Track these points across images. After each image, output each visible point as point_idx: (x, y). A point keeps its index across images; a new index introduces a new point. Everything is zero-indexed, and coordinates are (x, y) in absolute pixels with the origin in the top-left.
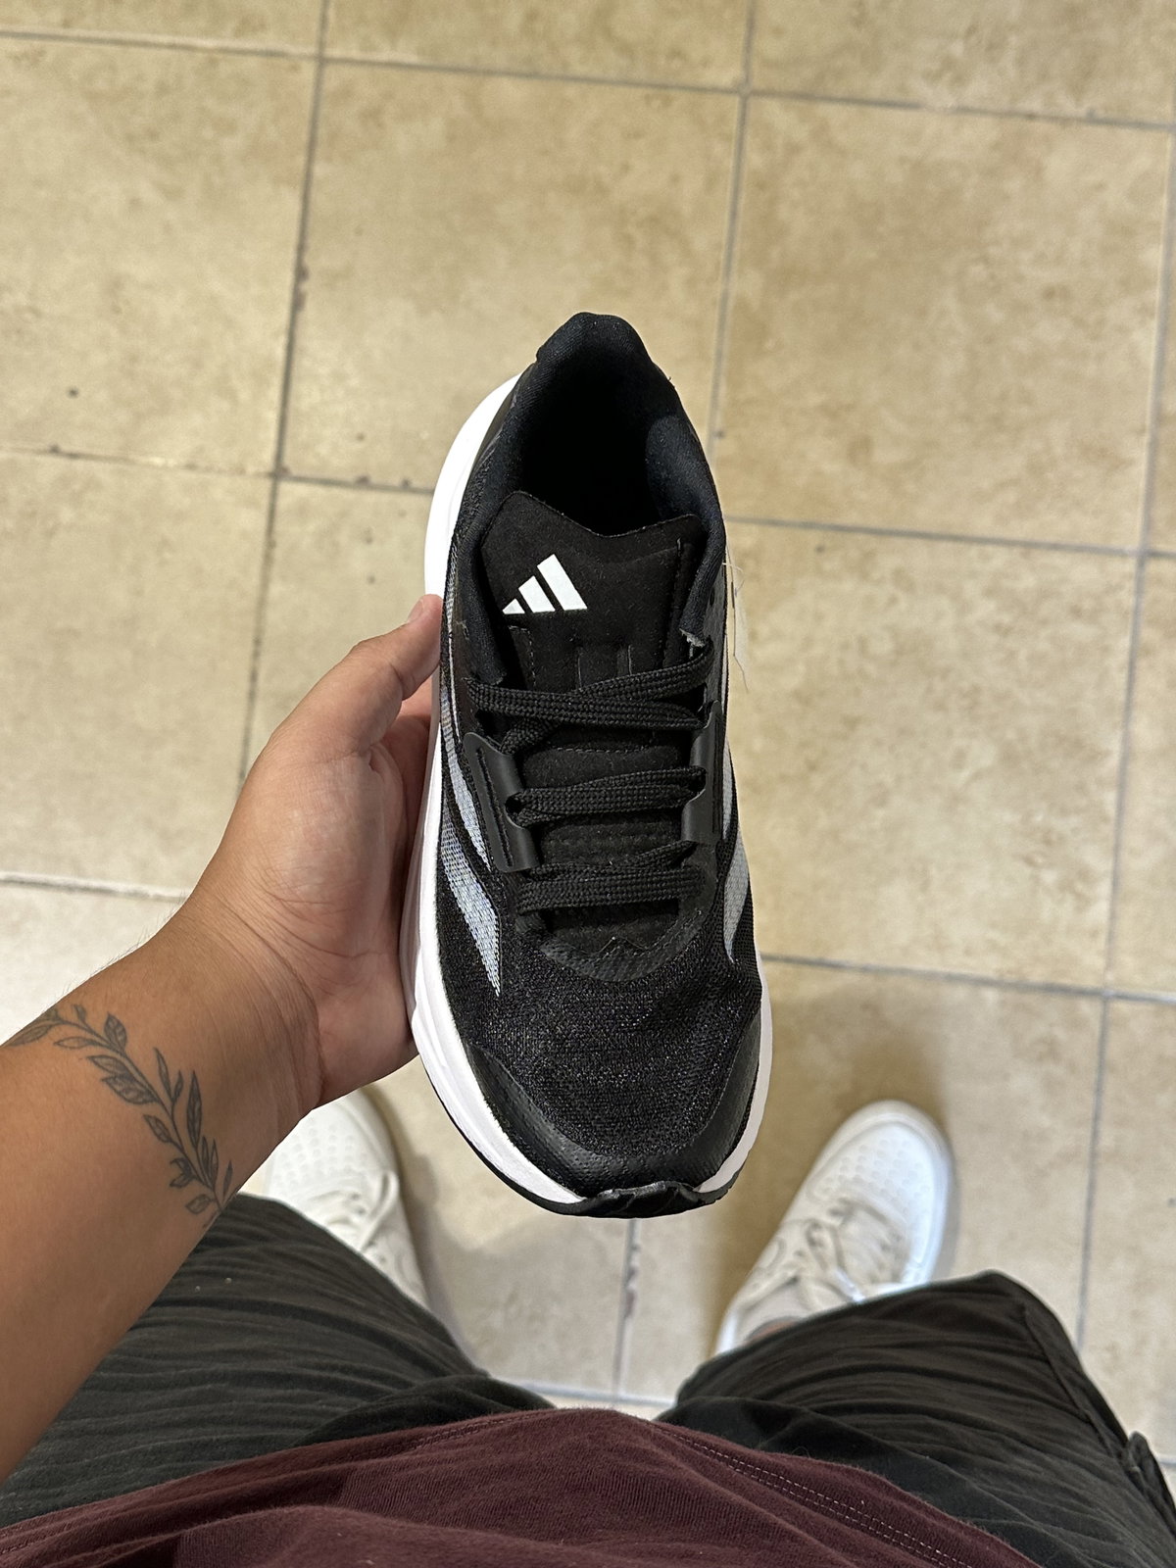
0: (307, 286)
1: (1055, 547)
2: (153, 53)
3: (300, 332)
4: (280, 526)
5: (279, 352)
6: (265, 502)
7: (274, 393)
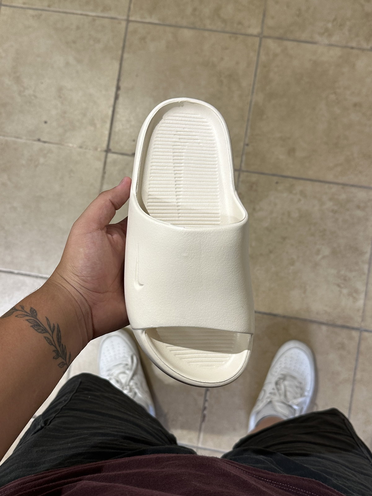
0: (120, 92)
1: (353, 186)
2: (75, 16)
3: (117, 106)
4: (108, 167)
5: (110, 113)
6: (103, 159)
7: (108, 125)
